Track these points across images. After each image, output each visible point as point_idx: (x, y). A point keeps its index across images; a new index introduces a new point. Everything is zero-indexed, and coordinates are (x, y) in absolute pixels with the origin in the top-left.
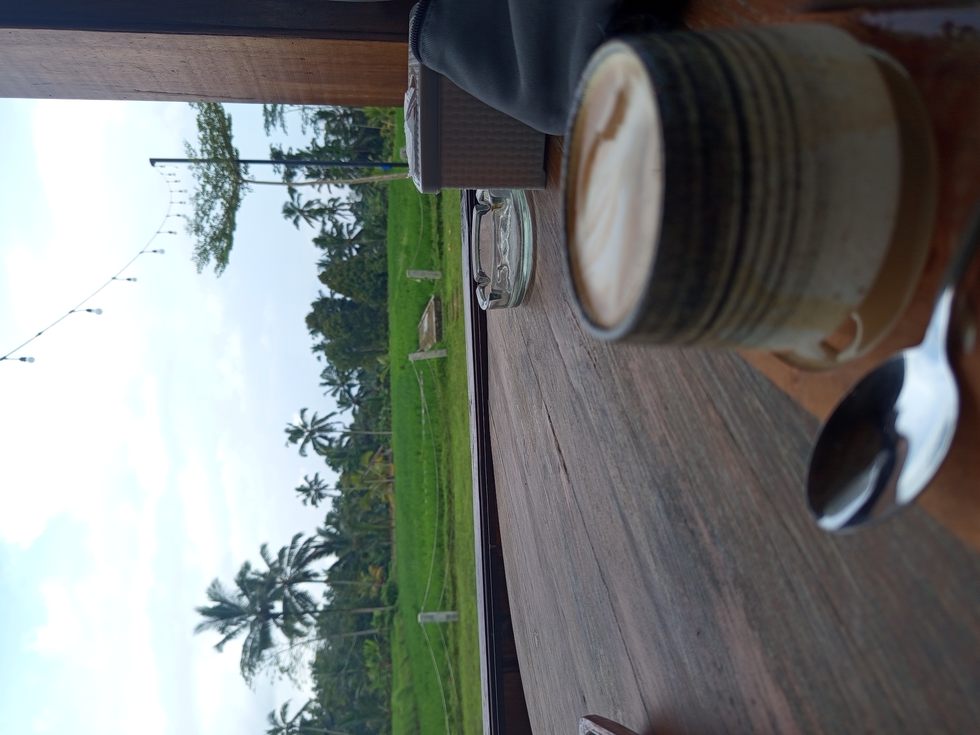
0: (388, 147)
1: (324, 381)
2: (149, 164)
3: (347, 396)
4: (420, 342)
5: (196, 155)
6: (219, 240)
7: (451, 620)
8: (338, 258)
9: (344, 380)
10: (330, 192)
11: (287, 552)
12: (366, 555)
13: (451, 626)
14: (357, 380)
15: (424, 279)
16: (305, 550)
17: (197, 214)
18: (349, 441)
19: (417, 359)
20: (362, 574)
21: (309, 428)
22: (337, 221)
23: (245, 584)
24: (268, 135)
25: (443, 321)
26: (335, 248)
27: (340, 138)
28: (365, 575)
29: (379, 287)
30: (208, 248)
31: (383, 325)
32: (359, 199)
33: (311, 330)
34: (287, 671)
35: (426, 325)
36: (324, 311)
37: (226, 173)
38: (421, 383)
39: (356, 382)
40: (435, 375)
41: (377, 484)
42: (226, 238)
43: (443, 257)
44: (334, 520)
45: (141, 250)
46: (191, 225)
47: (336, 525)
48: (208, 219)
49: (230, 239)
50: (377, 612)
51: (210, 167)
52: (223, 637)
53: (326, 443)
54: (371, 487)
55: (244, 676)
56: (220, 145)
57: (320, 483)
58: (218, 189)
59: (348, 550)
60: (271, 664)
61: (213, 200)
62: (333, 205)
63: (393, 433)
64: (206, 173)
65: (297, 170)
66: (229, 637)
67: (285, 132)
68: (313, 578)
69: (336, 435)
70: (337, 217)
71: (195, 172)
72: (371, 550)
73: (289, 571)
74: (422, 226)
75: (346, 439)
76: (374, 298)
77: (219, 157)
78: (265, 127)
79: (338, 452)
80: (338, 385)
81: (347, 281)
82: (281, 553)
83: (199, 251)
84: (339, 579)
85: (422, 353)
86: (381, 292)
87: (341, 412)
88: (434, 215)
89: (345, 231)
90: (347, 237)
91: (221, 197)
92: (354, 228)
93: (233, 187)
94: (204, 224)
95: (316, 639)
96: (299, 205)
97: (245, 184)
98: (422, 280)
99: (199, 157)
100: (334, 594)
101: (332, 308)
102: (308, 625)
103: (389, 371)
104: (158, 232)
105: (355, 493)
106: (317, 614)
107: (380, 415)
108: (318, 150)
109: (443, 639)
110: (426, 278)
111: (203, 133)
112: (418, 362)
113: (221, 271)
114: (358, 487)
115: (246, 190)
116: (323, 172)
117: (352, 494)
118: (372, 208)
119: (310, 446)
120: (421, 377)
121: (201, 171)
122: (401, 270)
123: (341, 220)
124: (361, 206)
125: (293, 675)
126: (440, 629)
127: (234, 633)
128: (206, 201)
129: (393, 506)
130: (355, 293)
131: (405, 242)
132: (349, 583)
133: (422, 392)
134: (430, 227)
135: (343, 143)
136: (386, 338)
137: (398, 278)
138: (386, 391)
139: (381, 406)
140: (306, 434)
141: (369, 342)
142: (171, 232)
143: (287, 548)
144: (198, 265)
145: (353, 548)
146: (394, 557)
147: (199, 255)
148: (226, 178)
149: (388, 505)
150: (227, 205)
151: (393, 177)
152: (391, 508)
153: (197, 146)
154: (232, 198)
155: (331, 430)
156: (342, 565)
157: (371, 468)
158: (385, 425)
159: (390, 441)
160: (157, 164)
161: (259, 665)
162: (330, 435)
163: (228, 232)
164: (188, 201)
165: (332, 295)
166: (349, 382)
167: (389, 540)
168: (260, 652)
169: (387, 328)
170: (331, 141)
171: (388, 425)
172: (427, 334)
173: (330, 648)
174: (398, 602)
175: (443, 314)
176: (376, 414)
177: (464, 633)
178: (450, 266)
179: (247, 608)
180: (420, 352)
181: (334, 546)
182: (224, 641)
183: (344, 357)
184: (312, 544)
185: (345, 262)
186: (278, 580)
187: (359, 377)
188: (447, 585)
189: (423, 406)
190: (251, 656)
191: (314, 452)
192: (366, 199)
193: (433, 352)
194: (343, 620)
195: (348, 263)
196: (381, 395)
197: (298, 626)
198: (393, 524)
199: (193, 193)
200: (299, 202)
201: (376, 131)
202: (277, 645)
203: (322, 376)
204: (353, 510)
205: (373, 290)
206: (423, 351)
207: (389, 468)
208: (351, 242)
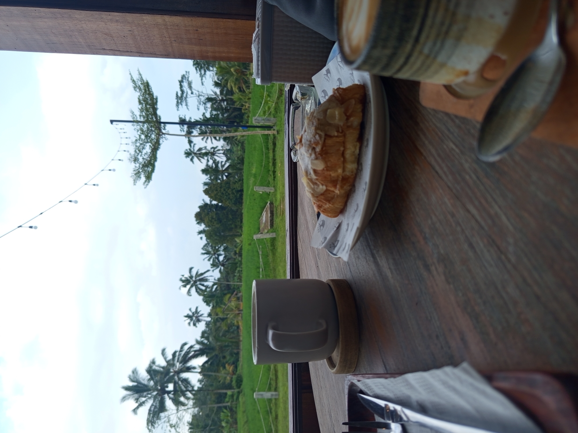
0: (246, 118)
1: (204, 252)
2: (110, 123)
3: (217, 261)
4: (261, 229)
5: (137, 118)
6: (148, 167)
7: (274, 397)
8: (215, 181)
9: (215, 251)
10: (212, 143)
11: (177, 354)
12: (224, 357)
13: (274, 401)
14: (223, 251)
15: (264, 192)
16: (188, 353)
17: (135, 151)
18: (217, 288)
19: (258, 238)
20: (221, 368)
21: (194, 279)
22: (215, 160)
23: (152, 372)
24: (178, 110)
25: (274, 216)
26: (214, 175)
27: (219, 113)
28: (223, 369)
29: (238, 198)
30: (141, 171)
31: (239, 219)
32: (228, 148)
33: (198, 221)
34: (174, 426)
35: (264, 219)
36: (206, 211)
37: (153, 129)
38: (261, 253)
39: (222, 253)
40: (268, 248)
41: (232, 314)
42: (151, 166)
43: (276, 179)
44: (206, 335)
45: (102, 169)
46: (132, 157)
47: (207, 338)
48: (142, 154)
49: (153, 166)
50: (229, 392)
51: (144, 125)
52: (137, 405)
53: (204, 288)
54: (229, 316)
55: (148, 428)
56: (150, 113)
57: (198, 313)
58: (148, 138)
59: (214, 354)
60: (165, 422)
61: (145, 144)
62: (214, 151)
63: (243, 284)
64: (142, 128)
65: (193, 130)
66: (141, 405)
67: (188, 109)
68: (193, 370)
69: (210, 284)
70: (215, 157)
71: (136, 127)
72: (227, 354)
73: (178, 365)
74: (264, 161)
75: (215, 287)
76: (235, 204)
77: (150, 119)
78: (177, 106)
79: (210, 294)
80: (211, 254)
81: (219, 194)
82: (174, 355)
83: (135, 172)
84: (208, 371)
85: (261, 235)
86: (239, 201)
87: (213, 271)
88: (271, 155)
89: (220, 165)
90: (221, 169)
91: (150, 142)
92: (225, 164)
93: (156, 137)
94: (139, 157)
95: (192, 408)
96: (194, 150)
97: (163, 136)
98: (263, 192)
99: (139, 119)
100: (204, 380)
101: (211, 210)
102: (188, 398)
103: (242, 246)
104: (113, 160)
105: (219, 319)
106: (194, 392)
107: (235, 273)
108: (206, 119)
109: (268, 409)
110: (265, 191)
111: (141, 106)
112: (258, 240)
113: (147, 185)
114: (221, 315)
115: (164, 139)
116: (208, 132)
117: (217, 319)
118: (236, 152)
119: (193, 289)
120: (260, 249)
121: (139, 127)
122: (251, 187)
123: (218, 159)
124: (229, 152)
125: (178, 429)
126: (267, 403)
127: (144, 402)
128: (141, 144)
129: (241, 328)
130: (224, 201)
131: (254, 171)
132: (213, 374)
133: (261, 258)
134: (269, 162)
135: (220, 116)
136: (241, 227)
137: (249, 192)
138: (240, 259)
139: (237, 268)
140: (192, 282)
141: (231, 229)
142: (120, 160)
143: (177, 351)
144: (134, 180)
145: (216, 352)
146: (241, 359)
147: (135, 174)
148: (153, 131)
149: (238, 327)
150: (153, 147)
151: (248, 133)
152: (240, 329)
153: (137, 113)
154: (156, 143)
155: (206, 280)
156: (209, 363)
157: (229, 304)
158: (238, 279)
159: (241, 289)
160: (114, 123)
161: (158, 422)
162: (206, 284)
163: (152, 162)
164: (131, 144)
165: (211, 202)
166: (218, 253)
167: (239, 349)
168: (159, 414)
169: (241, 221)
170: (214, 115)
171: (240, 279)
172: (265, 224)
173: (201, 414)
174: (242, 387)
175: (274, 212)
176: (234, 272)
177: (281, 405)
178: (279, 184)
179: (152, 387)
180: (260, 234)
181: (205, 350)
182: (137, 408)
183: (216, 238)
184: (192, 349)
185: (219, 183)
186: (172, 370)
187: (224, 250)
188: (272, 376)
189: (261, 267)
190: (153, 417)
191: (196, 293)
192: (233, 148)
193: (268, 234)
194: (209, 397)
195: (221, 183)
196: (237, 261)
197: (182, 399)
198: (241, 339)
199: (134, 140)
200: (194, 148)
201: (240, 109)
202: (169, 410)
203: (203, 249)
204: (217, 329)
205: (234, 199)
206: (262, 233)
207: (239, 304)
208: (223, 172)
